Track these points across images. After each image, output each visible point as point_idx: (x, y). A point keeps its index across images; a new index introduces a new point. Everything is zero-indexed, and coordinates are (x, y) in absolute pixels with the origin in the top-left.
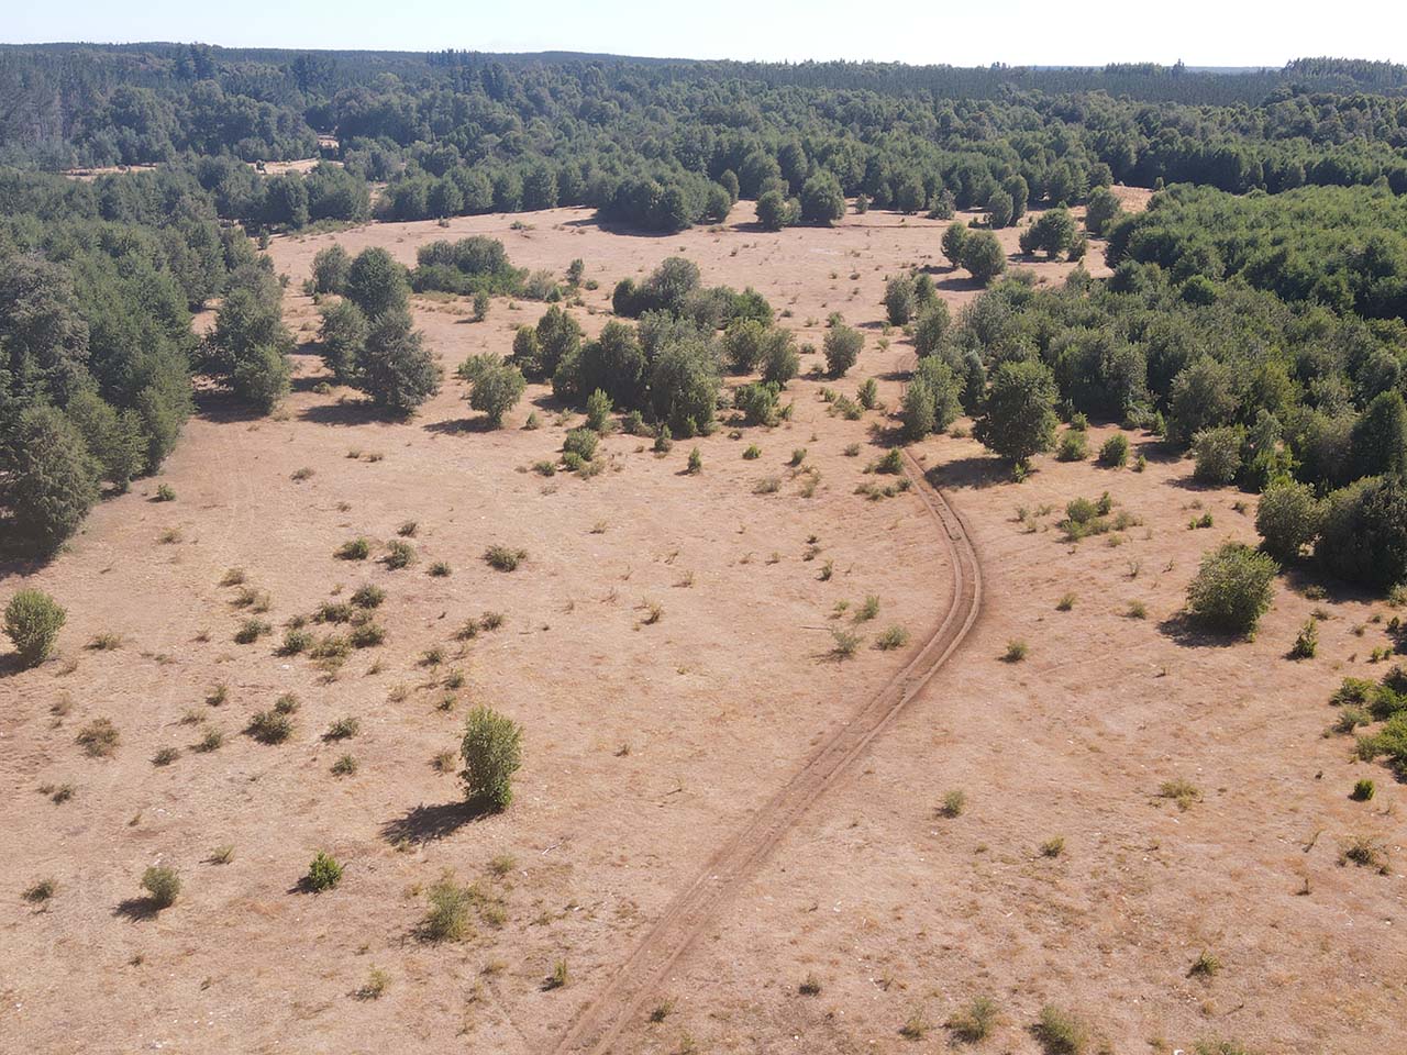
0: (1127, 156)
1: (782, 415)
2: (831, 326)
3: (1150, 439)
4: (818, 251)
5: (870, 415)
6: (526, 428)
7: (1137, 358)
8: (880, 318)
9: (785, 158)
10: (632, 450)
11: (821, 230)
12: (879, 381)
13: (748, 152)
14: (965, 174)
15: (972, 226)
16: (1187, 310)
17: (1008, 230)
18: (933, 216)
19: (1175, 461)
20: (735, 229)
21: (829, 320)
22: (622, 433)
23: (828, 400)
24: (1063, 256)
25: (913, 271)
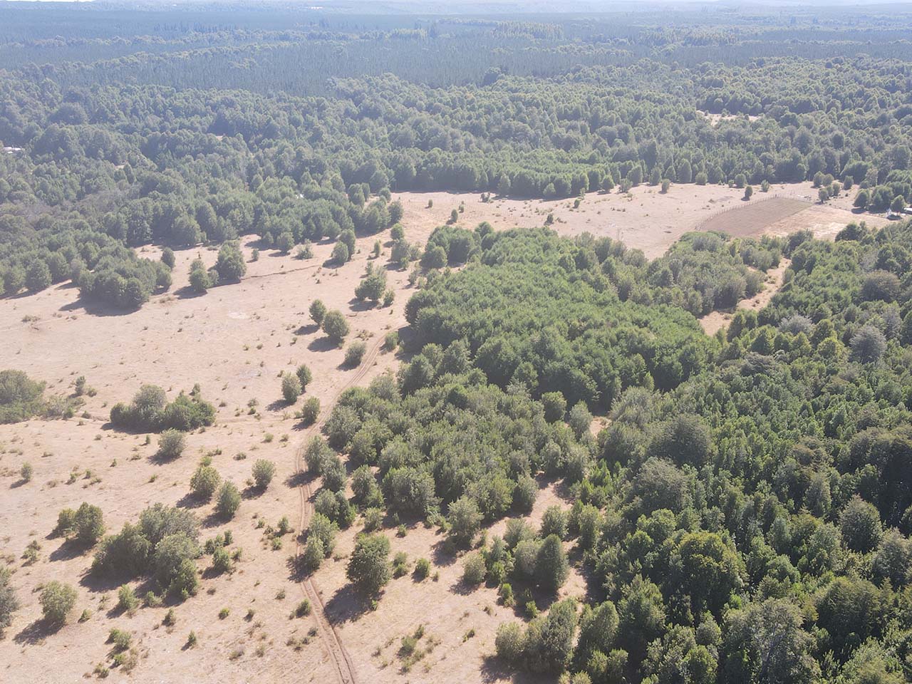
0: (411, 171)
1: (236, 558)
2: (252, 412)
3: (440, 538)
4: (234, 315)
5: (286, 541)
6: (81, 621)
7: (429, 482)
8: (280, 396)
9: (201, 215)
10: (152, 627)
11: (234, 287)
12: (287, 489)
13: (177, 214)
14: (316, 219)
15: (325, 265)
16: (453, 411)
17: (347, 266)
18: (301, 257)
19: (454, 561)
20: (178, 296)
21: (250, 405)
22: (143, 607)
23: (261, 526)
24: (381, 301)
25: (295, 333)
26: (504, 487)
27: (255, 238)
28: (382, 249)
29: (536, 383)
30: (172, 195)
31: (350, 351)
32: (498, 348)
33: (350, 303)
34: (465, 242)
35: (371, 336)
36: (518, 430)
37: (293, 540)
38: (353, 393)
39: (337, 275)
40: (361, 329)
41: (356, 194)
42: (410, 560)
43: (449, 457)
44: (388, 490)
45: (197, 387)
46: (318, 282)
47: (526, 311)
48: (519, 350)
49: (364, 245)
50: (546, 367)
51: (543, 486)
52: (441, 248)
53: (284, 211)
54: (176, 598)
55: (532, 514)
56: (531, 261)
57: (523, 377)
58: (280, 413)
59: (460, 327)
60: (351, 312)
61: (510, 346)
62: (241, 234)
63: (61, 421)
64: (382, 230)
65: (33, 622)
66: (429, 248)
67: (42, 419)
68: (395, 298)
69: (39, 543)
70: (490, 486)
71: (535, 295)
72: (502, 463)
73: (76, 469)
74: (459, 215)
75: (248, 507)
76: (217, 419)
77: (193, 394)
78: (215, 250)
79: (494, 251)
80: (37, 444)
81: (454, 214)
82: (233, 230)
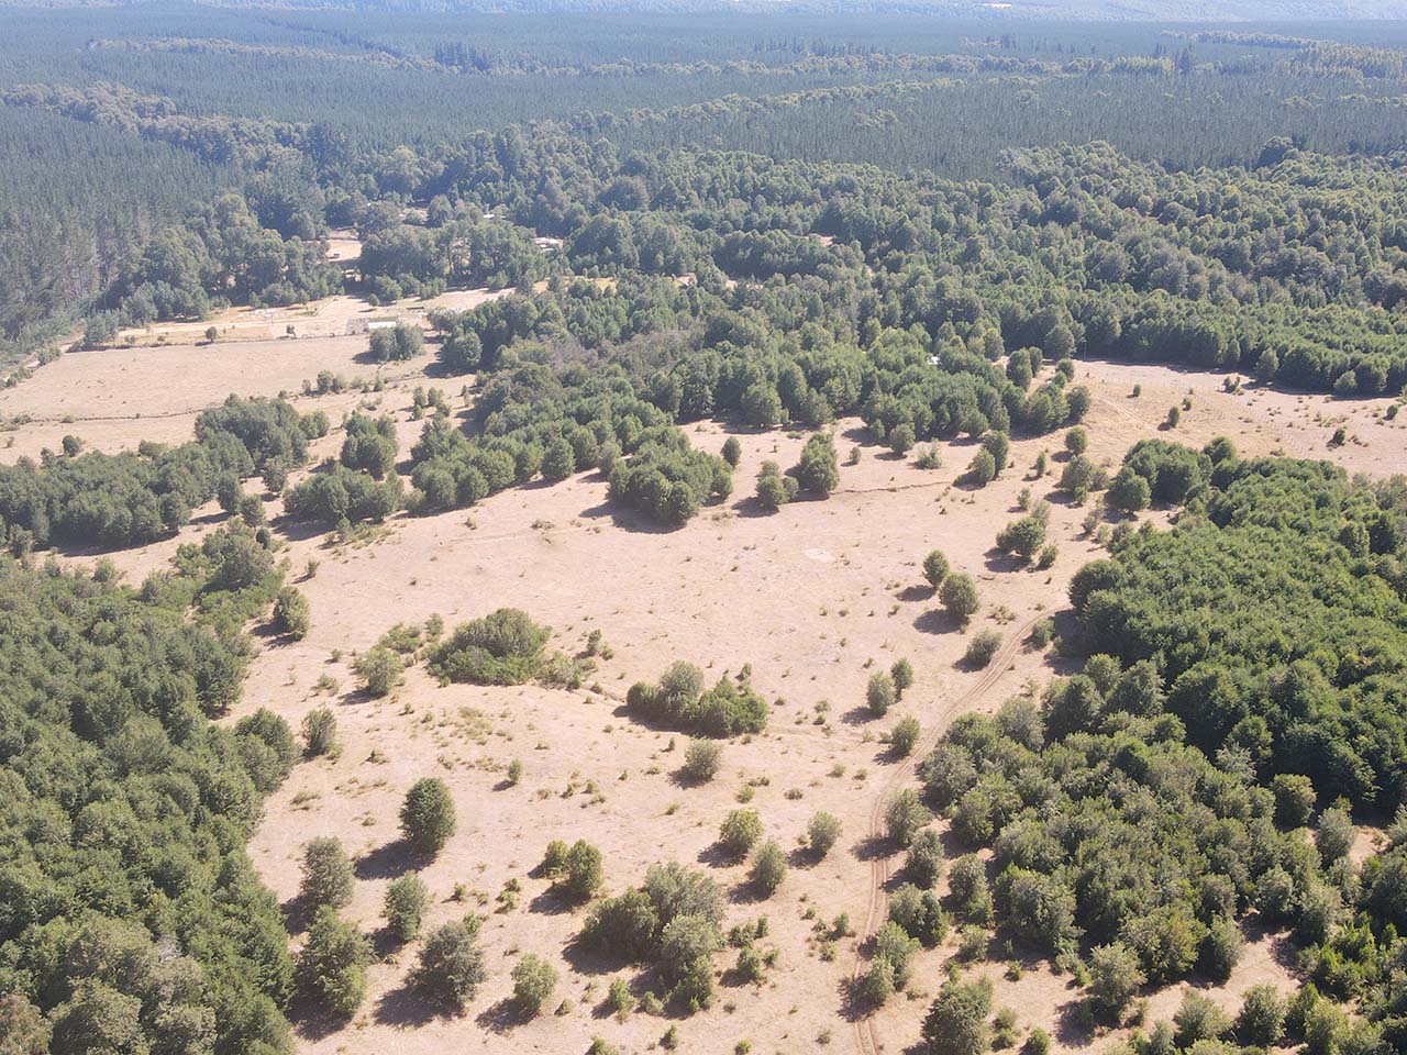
0: (1112, 329)
1: (769, 961)
2: (819, 722)
3: (1072, 996)
4: (812, 554)
5: (842, 947)
6: (559, 1012)
7: (1067, 901)
8: (862, 702)
9: (785, 385)
10: (645, 1045)
11: (817, 505)
12: (853, 861)
13: (751, 379)
14: (953, 404)
15: (956, 484)
16: (1121, 783)
17: (991, 487)
18: (922, 464)
19: (1088, 1042)
20: (737, 512)
21: (818, 709)
22: (638, 1011)
23: (809, 916)
24: (1036, 559)
25: (897, 596)
26: (1186, 931)
27: (857, 423)
28: (1050, 465)
29: (1268, 752)
30: (749, 350)
31: (977, 643)
32: (1212, 682)
33: (987, 555)
34: (1185, 472)
35: (1012, 618)
36: (1224, 837)
37: (853, 950)
38: (970, 724)
39: (973, 502)
40: (998, 604)
41: (1020, 367)
42: (1019, 1025)
43: (1104, 865)
44: (1002, 896)
45: (747, 669)
46: (943, 512)
47: (1269, 621)
48: (1246, 693)
49: (1022, 452)
50: (1290, 730)
51: (1254, 937)
52: (1144, 480)
53: (906, 387)
54: (681, 1008)
55: (1228, 984)
56: (1291, 526)
57: (1247, 741)
58: (861, 729)
59: (1153, 633)
60: (985, 571)
61: (1232, 681)
62: (838, 415)
63: (563, 692)
64: (1053, 429)
65: (501, 1000)
66: (1123, 476)
67: (541, 685)
68: (1058, 557)
69: (519, 883)
70: (1163, 928)
71: (1289, 592)
72: (1190, 892)
73: (574, 776)
74: (1182, 414)
75: (796, 880)
76: (769, 724)
77: (740, 677)
78: (798, 438)
79: (1231, 496)
80: (531, 727)
81: (1173, 414)
82: (828, 410)
